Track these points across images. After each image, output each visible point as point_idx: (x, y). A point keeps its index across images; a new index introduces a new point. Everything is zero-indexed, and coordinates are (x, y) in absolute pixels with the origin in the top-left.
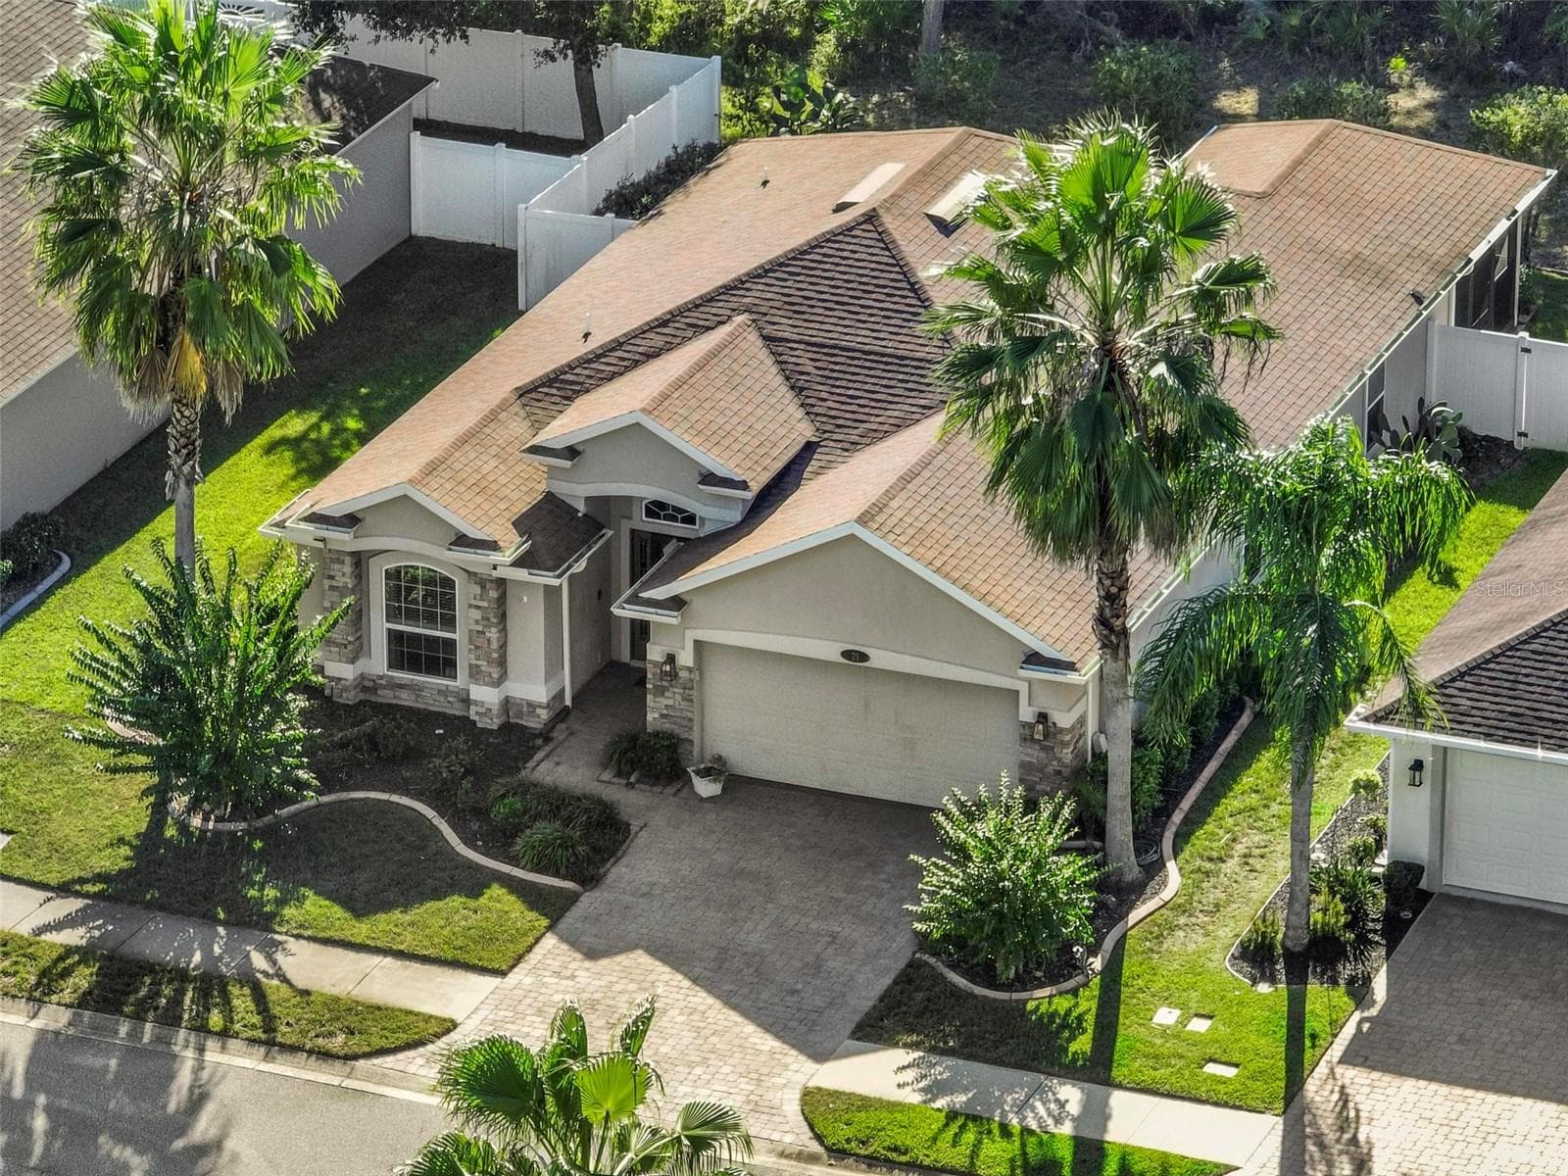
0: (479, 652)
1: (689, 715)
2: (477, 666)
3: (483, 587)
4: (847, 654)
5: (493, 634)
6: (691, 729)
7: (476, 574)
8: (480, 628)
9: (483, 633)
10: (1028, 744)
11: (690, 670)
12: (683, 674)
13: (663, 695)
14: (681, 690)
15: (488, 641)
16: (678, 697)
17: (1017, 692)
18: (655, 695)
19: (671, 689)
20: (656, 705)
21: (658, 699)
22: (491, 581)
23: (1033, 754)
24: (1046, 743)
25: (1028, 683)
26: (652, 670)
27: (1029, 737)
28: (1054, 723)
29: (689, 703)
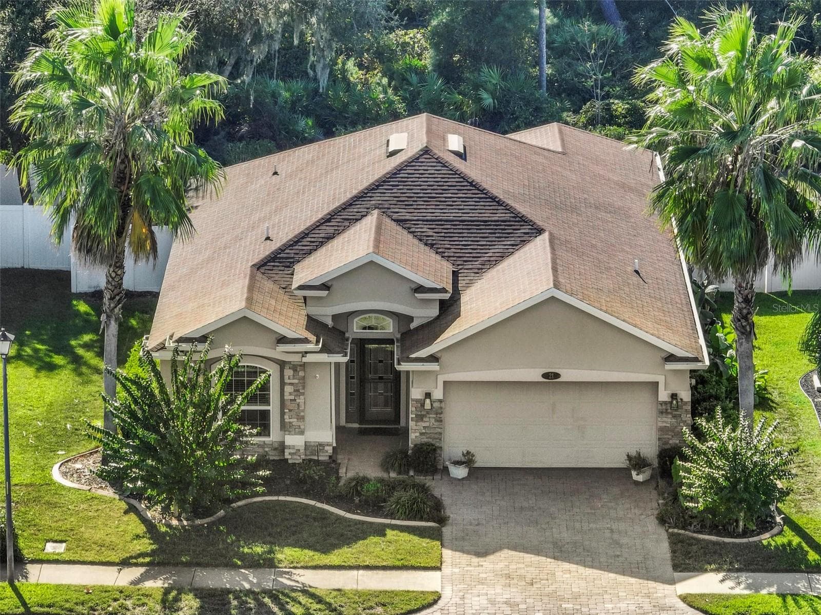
0: (292, 413)
1: (440, 430)
2: (289, 423)
3: (295, 370)
4: (546, 376)
5: (302, 400)
6: (440, 439)
7: (289, 361)
8: (292, 397)
9: (295, 400)
10: (664, 415)
11: (440, 401)
12: (436, 405)
13: (422, 420)
14: (434, 416)
15: (298, 405)
16: (433, 421)
17: (658, 383)
18: (417, 421)
19: (428, 416)
20: (417, 428)
21: (419, 424)
22: (300, 366)
23: (668, 421)
24: (676, 413)
25: (664, 376)
26: (415, 405)
27: (664, 411)
28: (682, 399)
29: (439, 423)
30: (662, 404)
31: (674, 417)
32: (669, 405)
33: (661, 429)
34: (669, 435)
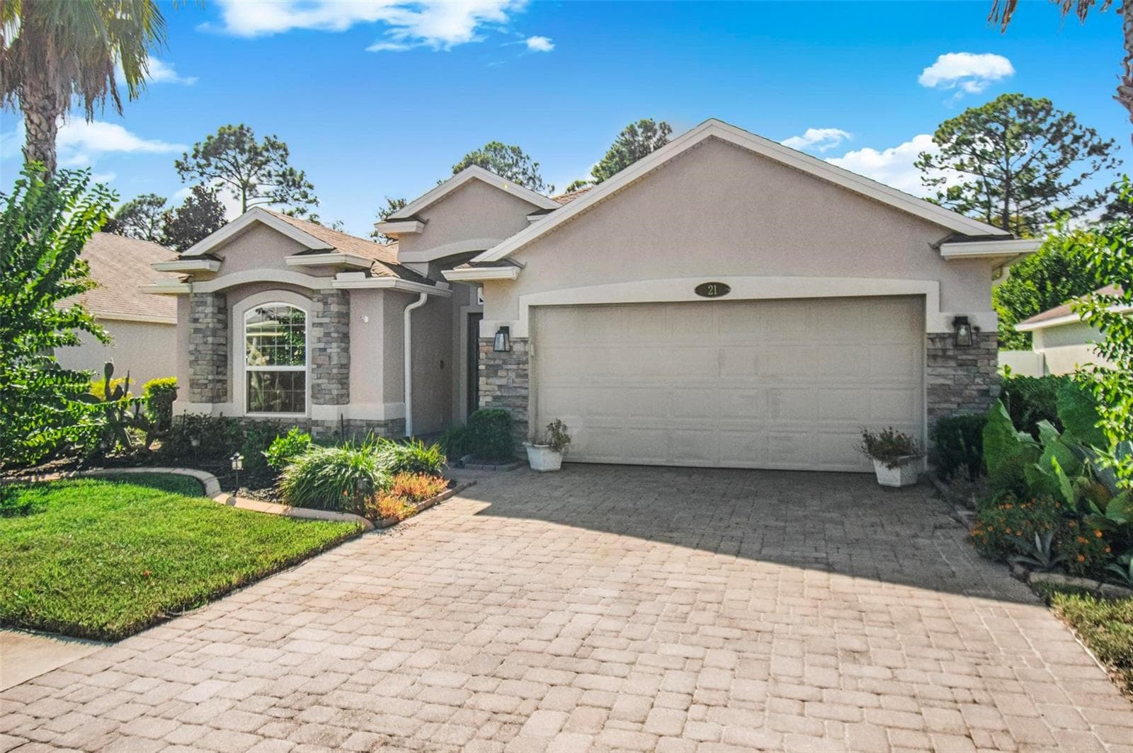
0: (320, 371)
1: (523, 392)
2: (319, 385)
3: (326, 304)
4: (701, 290)
5: (334, 349)
6: (525, 408)
7: (318, 291)
8: (321, 346)
9: (325, 349)
10: (939, 362)
11: (524, 341)
12: (518, 348)
13: (496, 375)
14: (515, 367)
15: (330, 357)
16: (512, 375)
17: (923, 297)
18: (488, 377)
19: (505, 367)
20: (489, 387)
21: (490, 381)
22: (332, 295)
23: (948, 374)
24: (964, 357)
25: (937, 283)
26: (485, 349)
27: (940, 353)
28: (977, 329)
29: (522, 380)
30: (934, 338)
31: (962, 364)
32: (951, 341)
33: (933, 390)
34: (952, 403)
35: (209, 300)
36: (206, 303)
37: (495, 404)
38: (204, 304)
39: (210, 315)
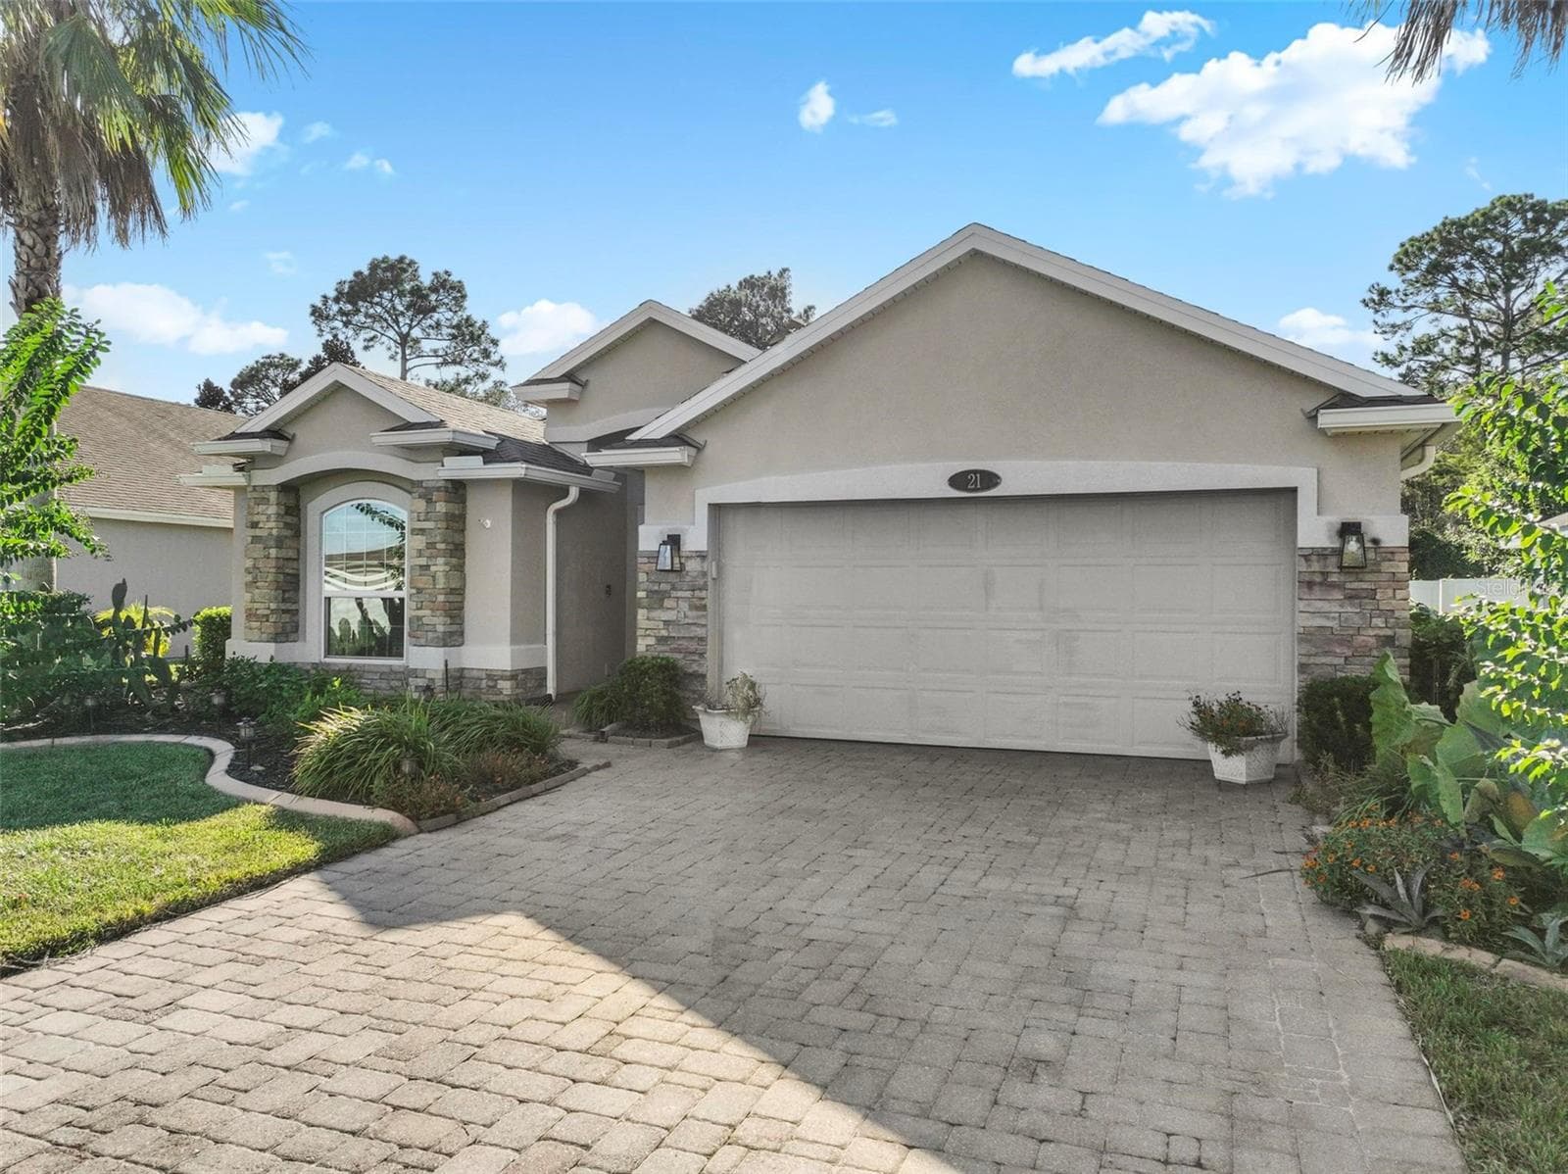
0: (422, 597)
1: (700, 632)
2: (419, 618)
3: (429, 501)
5: (439, 566)
6: (702, 655)
7: (420, 483)
8: (423, 561)
9: (428, 567)
10: (1317, 592)
11: (702, 556)
12: (692, 566)
13: (661, 606)
14: (688, 594)
15: (434, 578)
16: (684, 606)
17: (1292, 492)
18: (650, 608)
19: (674, 594)
20: (651, 624)
21: (655, 614)
22: (438, 489)
23: (1329, 611)
24: (1355, 585)
25: (1315, 470)
26: (646, 567)
27: (1318, 579)
28: (1375, 541)
29: (700, 613)
30: (1308, 555)
31: (1352, 597)
32: (1333, 560)
33: (1306, 637)
34: (1336, 655)
35: (273, 496)
36: (268, 499)
37: (660, 648)
38: (266, 501)
39: (273, 518)
